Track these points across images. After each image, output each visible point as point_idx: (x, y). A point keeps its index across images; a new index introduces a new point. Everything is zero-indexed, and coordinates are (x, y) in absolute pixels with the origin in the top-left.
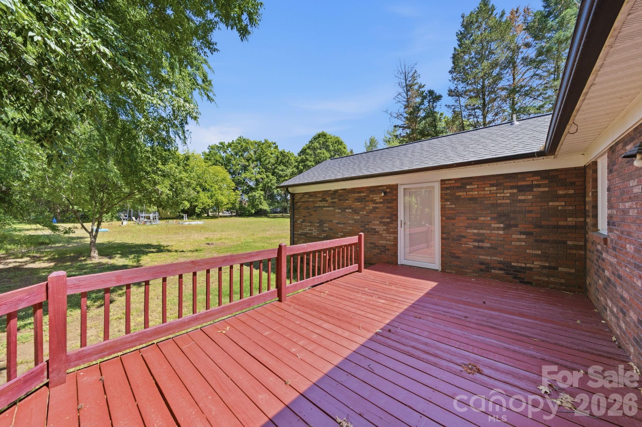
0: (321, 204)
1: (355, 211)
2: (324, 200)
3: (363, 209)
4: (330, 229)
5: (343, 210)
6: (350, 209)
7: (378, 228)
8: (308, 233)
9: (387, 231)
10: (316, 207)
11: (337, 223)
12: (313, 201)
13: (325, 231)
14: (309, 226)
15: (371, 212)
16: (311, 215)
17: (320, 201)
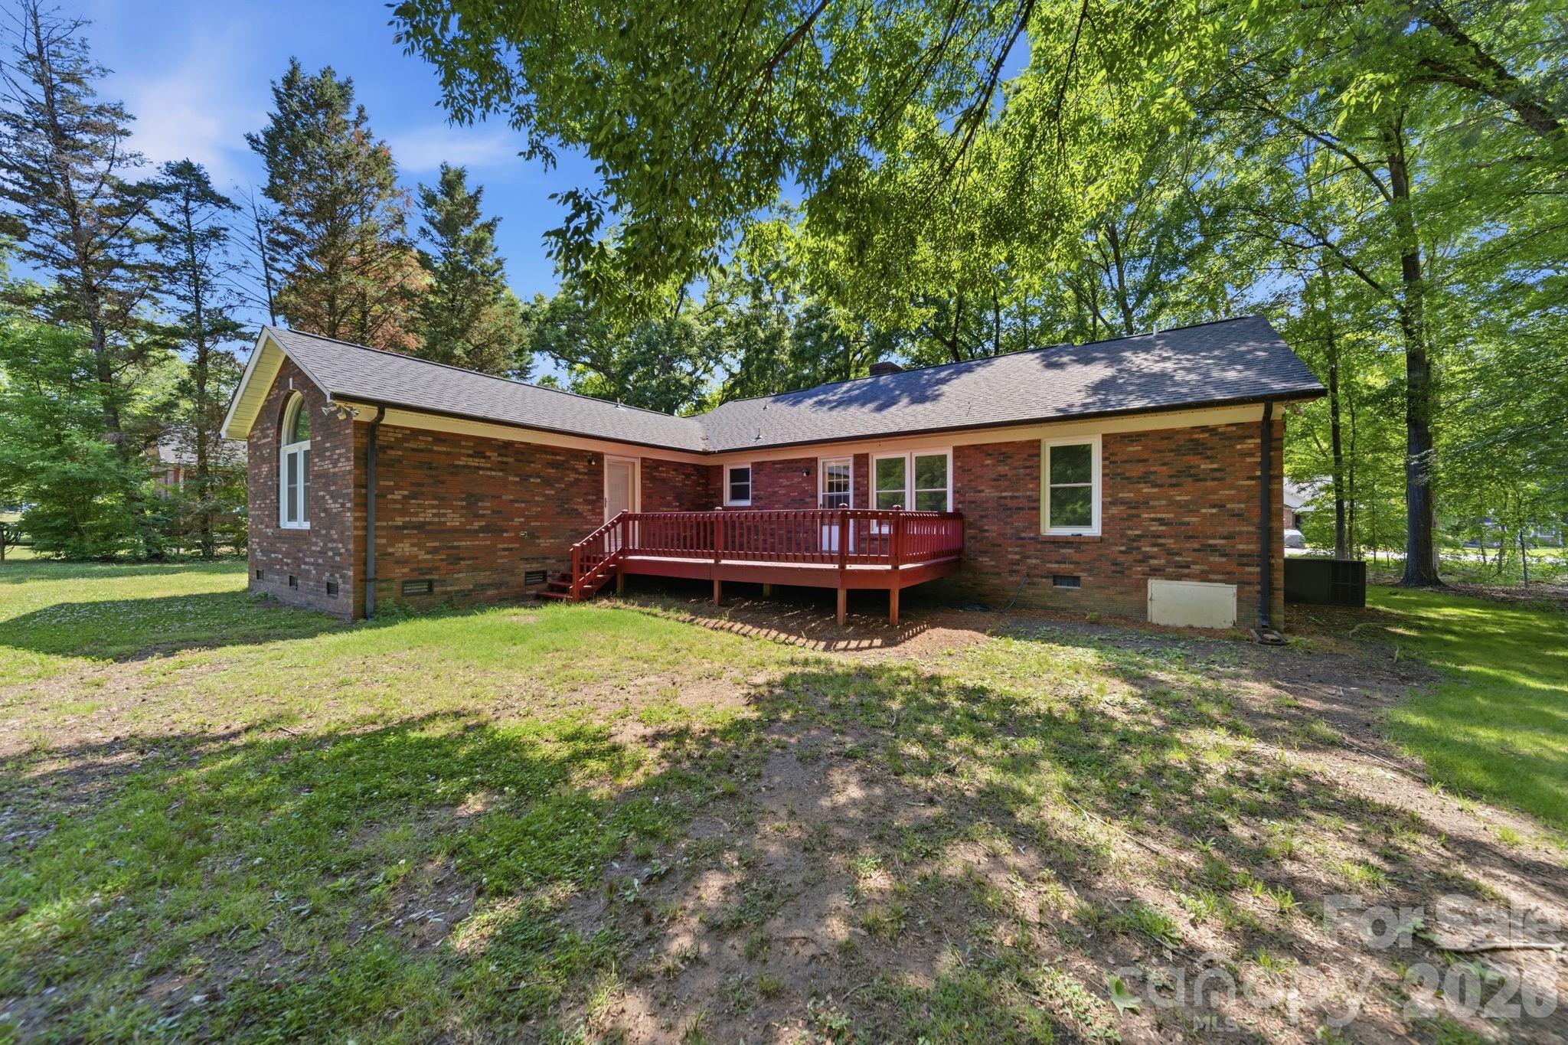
0: (472, 462)
1: (548, 482)
2: (479, 454)
3: (560, 480)
4: (494, 512)
5: (525, 478)
6: (538, 477)
7: (580, 508)
8: (429, 523)
9: (593, 511)
10: (457, 466)
11: (512, 501)
12: (448, 454)
13: (483, 516)
14: (434, 507)
15: (571, 485)
16: (443, 482)
17: (469, 456)
